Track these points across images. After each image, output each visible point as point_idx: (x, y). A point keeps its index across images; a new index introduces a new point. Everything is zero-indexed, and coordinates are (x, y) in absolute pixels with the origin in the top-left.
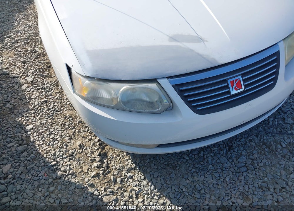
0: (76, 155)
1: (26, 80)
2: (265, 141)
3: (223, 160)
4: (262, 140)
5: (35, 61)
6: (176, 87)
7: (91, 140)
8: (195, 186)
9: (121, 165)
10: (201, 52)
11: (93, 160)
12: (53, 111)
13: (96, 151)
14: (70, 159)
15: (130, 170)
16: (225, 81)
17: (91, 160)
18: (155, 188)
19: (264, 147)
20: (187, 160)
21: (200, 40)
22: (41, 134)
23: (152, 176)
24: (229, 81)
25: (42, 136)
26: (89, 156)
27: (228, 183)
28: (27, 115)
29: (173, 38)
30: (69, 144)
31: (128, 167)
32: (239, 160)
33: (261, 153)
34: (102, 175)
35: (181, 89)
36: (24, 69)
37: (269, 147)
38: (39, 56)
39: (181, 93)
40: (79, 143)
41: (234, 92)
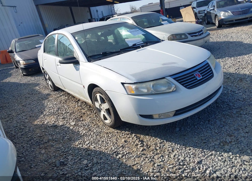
0: (125, 146)
1: (70, 125)
2: (225, 114)
3: (208, 125)
4: (223, 114)
5: (70, 116)
6: (174, 79)
7: (129, 137)
8: (201, 139)
9: (154, 142)
10: (178, 66)
11: (137, 145)
12: (98, 132)
13: (136, 141)
14: (123, 148)
15: (161, 143)
16: (193, 75)
17: (135, 145)
18: (180, 145)
19: (225, 116)
20: (190, 131)
21: (175, 63)
22: (97, 143)
23: (176, 141)
24: (195, 74)
25: (98, 144)
26: (133, 144)
27: (217, 133)
28: (82, 138)
29: (164, 64)
30: (118, 143)
31: (159, 142)
32: (216, 123)
33: (226, 119)
34: (146, 149)
35: (177, 79)
36: (66, 121)
37: (228, 115)
38: (71, 114)
39: (177, 81)
40: (123, 140)
41: (199, 79)
